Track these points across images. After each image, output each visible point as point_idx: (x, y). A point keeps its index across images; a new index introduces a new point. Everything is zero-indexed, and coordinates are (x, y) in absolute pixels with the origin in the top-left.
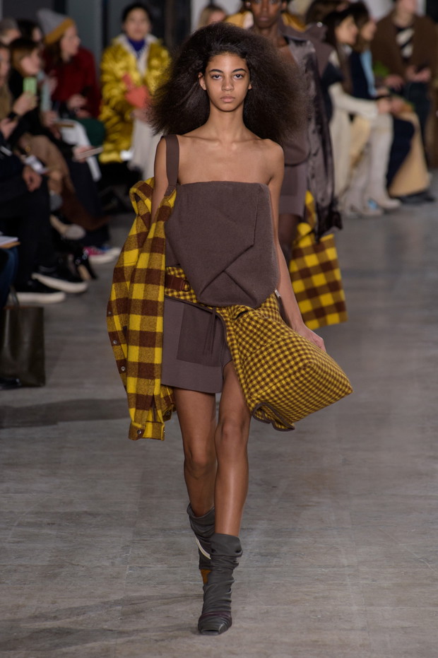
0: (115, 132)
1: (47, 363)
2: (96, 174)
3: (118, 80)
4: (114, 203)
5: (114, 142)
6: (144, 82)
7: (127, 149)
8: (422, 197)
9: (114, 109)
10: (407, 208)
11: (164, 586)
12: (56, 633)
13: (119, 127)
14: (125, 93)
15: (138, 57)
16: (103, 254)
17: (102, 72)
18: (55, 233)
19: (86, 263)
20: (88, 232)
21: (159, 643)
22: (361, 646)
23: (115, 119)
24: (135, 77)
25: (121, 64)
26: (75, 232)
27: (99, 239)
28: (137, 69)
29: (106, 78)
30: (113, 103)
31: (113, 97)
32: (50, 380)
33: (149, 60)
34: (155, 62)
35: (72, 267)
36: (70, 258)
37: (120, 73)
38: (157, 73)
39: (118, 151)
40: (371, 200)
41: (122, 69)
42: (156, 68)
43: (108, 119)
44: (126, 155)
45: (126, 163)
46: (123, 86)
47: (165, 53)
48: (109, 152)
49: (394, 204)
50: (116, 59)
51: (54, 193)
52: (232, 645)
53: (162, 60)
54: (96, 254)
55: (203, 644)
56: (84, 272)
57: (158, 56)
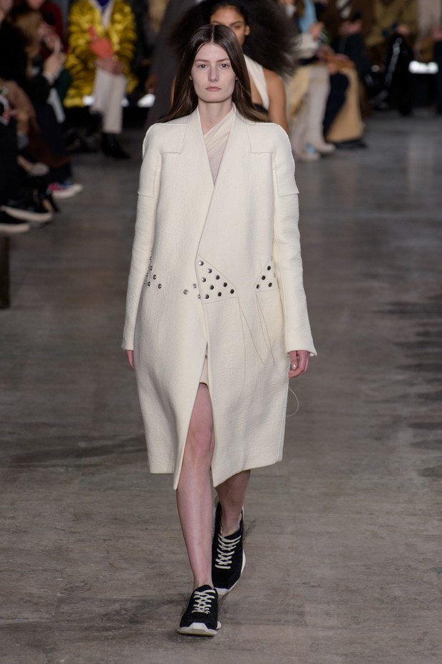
0: (79, 79)
1: (12, 288)
2: (60, 116)
3: (83, 31)
4: (77, 143)
5: (77, 88)
6: (107, 35)
7: (90, 94)
8: (356, 144)
9: (78, 57)
10: (342, 153)
11: (113, 492)
12: (14, 532)
13: (83, 74)
14: (89, 43)
15: (103, 12)
16: (64, 189)
17: (69, 24)
18: (22, 171)
19: (50, 198)
20: (52, 170)
21: (107, 542)
22: (289, 548)
23: (79, 67)
24: (99, 29)
25: (88, 17)
26: (40, 169)
27: (62, 175)
28: (101, 23)
29: (73, 28)
30: (78, 51)
31: (79, 46)
32: (15, 302)
33: (113, 14)
34: (118, 17)
35: (36, 200)
36: (35, 193)
37: (86, 26)
38: (119, 27)
39: (81, 96)
40: (308, 145)
41: (87, 22)
42: (119, 22)
43: (73, 67)
44: (88, 101)
45: (87, 108)
46: (88, 37)
47: (127, 9)
48: (73, 97)
49: (329, 148)
50: (82, 13)
51: (21, 133)
52: (173, 545)
53: (124, 15)
54: (59, 189)
55: (147, 544)
56: (47, 204)
57: (121, 11)
